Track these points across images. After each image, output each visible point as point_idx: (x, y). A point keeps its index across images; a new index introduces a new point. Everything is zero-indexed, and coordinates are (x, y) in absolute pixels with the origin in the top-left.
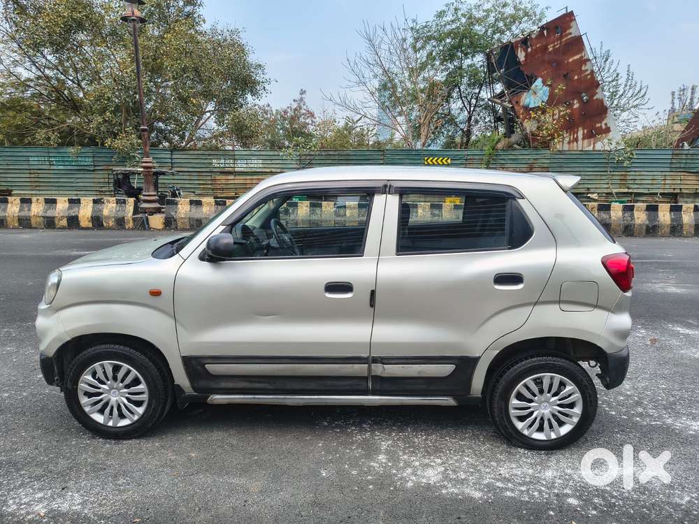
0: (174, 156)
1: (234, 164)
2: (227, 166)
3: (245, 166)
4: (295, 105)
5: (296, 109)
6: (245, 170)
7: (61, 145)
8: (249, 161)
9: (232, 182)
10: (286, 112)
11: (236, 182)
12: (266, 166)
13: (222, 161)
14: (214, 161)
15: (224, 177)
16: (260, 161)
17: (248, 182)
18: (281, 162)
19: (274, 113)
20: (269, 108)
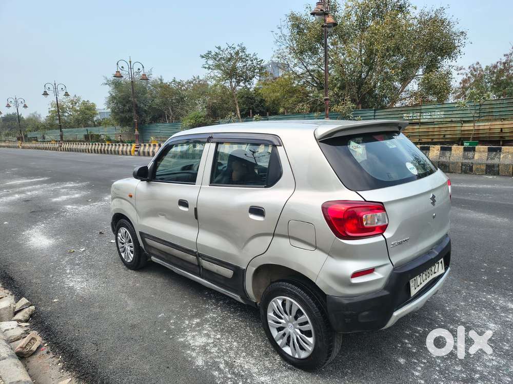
0: (376, 114)
1: (420, 116)
2: (414, 118)
3: (429, 117)
4: (504, 59)
5: (504, 63)
6: (429, 121)
7: (310, 112)
8: (433, 113)
9: (417, 131)
10: (495, 67)
11: (421, 130)
12: (447, 116)
13: (411, 115)
14: (405, 115)
15: (411, 127)
16: (443, 113)
17: (431, 130)
18: (461, 112)
19: (484, 70)
20: (478, 66)
